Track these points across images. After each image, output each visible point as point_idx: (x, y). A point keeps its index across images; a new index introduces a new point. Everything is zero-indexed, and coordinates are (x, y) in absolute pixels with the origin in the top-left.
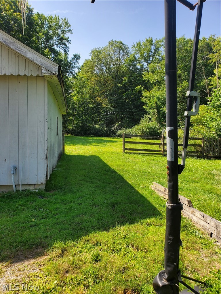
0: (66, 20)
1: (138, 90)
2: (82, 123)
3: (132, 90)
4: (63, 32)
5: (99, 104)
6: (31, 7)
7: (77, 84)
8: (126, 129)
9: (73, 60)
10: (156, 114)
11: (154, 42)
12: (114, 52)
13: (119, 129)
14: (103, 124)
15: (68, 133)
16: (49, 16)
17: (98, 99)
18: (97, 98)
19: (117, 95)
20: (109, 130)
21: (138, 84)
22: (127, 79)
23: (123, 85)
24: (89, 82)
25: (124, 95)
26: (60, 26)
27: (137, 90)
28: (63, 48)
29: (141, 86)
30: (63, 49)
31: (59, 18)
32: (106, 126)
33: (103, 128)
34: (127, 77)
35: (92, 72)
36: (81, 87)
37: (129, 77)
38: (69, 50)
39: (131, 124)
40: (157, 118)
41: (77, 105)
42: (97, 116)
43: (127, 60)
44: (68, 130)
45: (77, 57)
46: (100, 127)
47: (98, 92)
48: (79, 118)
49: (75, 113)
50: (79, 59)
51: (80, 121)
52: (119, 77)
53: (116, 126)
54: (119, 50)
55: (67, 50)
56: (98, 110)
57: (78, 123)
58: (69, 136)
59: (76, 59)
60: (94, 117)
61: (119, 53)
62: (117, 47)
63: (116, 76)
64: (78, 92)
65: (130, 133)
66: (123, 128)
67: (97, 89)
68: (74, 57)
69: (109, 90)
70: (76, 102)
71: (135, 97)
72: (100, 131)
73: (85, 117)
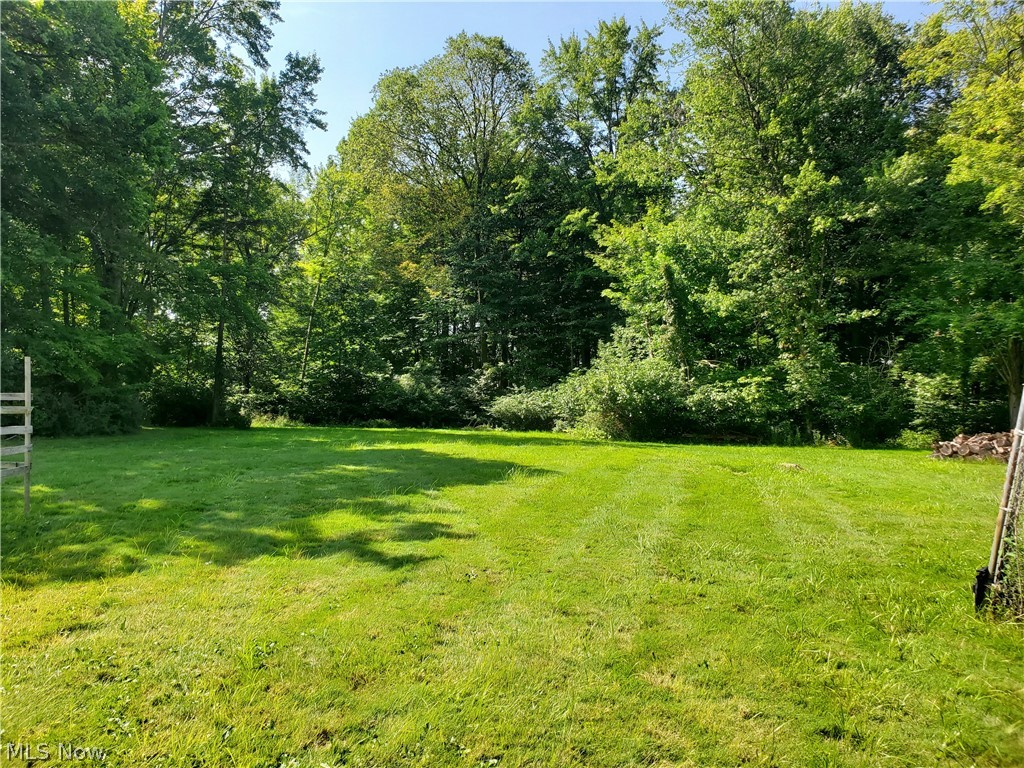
1: (575, 228)
2: (337, 369)
3: (550, 230)
5: (414, 289)
7: (319, 209)
8: (529, 390)
9: (287, 83)
10: (671, 320)
11: (631, 36)
12: (469, 82)
13: (493, 393)
14: (430, 372)
15: (275, 413)
17: (409, 269)
18: (404, 264)
19: (488, 252)
20: (458, 395)
21: (574, 206)
22: (527, 182)
23: (511, 208)
24: (368, 203)
25: (514, 250)
27: (570, 227)
28: (245, 34)
29: (585, 211)
30: (243, 39)
32: (443, 381)
33: (429, 386)
34: (525, 177)
35: (385, 159)
36: (340, 223)
37: (534, 176)
38: (270, 42)
39: (549, 370)
40: (672, 339)
41: (319, 294)
42: (407, 340)
43: (523, 108)
44: (282, 400)
45: (304, 70)
46: (418, 382)
47: (410, 242)
48: (324, 345)
49: (313, 325)
50: (315, 79)
51: (329, 358)
52: (493, 179)
53: (485, 376)
54: (489, 72)
55: (262, 42)
56: (410, 313)
57: (321, 369)
58: (276, 425)
59: (301, 79)
60: (393, 344)
61: (493, 82)
62: (482, 57)
63: (481, 176)
64: (323, 241)
65: (545, 407)
66: (516, 388)
67: (406, 233)
68: (288, 67)
69: (452, 232)
70: (316, 281)
71: (562, 257)
72: (414, 401)
73: (352, 343)
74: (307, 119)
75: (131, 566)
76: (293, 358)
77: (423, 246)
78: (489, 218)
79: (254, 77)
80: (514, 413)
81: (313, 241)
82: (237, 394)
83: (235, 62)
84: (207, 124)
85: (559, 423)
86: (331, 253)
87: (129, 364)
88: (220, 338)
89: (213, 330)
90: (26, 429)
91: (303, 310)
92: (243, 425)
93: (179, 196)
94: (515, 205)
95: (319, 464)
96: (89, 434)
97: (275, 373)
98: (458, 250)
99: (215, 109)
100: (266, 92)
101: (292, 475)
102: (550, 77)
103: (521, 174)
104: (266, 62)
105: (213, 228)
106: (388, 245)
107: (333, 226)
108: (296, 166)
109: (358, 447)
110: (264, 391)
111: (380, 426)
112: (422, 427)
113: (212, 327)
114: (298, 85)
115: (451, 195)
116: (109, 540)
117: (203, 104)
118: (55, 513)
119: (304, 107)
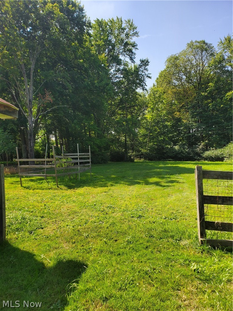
0: (131, 22)
1: (230, 97)
2: (157, 145)
3: (222, 99)
4: (127, 35)
5: (179, 120)
6: (82, 5)
7: (151, 99)
8: (216, 149)
9: (140, 67)
12: (194, 55)
13: (206, 148)
14: (184, 145)
15: (141, 158)
16: (109, 19)
17: (177, 114)
18: (175, 113)
19: (202, 107)
20: (193, 151)
23: (208, 93)
24: (165, 96)
25: (210, 105)
26: (124, 29)
27: (228, 97)
28: (129, 55)
30: (128, 56)
31: (121, 21)
32: (188, 147)
33: (184, 149)
34: (213, 83)
35: (169, 82)
36: (157, 103)
37: (216, 82)
38: (135, 56)
39: (223, 142)
41: (151, 124)
42: (177, 135)
43: (212, 62)
44: (142, 154)
45: (145, 63)
46: (180, 148)
47: (177, 106)
48: (153, 138)
49: (150, 133)
50: (148, 65)
51: (155, 142)
52: (203, 84)
53: (202, 145)
54: (200, 52)
55: (133, 57)
56: (178, 127)
57: (152, 145)
58: (141, 161)
59: (144, 65)
60: (173, 137)
61: (202, 55)
62: (198, 48)
63: (199, 84)
64: (152, 109)
65: (221, 154)
66: (212, 149)
67: (176, 103)
68: (140, 63)
69: (190, 102)
70: (150, 120)
71: (226, 106)
72: (179, 154)
73: (161, 137)
74: (146, 76)
75: (112, 185)
76: (145, 142)
77: (182, 107)
78: (202, 97)
79: (131, 66)
80: (211, 156)
81: (149, 109)
82: (131, 153)
83: (126, 62)
84: (120, 81)
85: (225, 159)
86: (154, 111)
87: (105, 146)
88: (126, 138)
89: (124, 136)
90: (90, 160)
91: (147, 129)
92: (132, 161)
93: (114, 101)
94: (210, 92)
95: (151, 169)
96: (97, 163)
97: (140, 147)
98: (192, 107)
99: (122, 76)
100: (135, 71)
101: (144, 171)
102: (221, 50)
103: (212, 82)
104: (135, 62)
105: (122, 109)
106: (171, 107)
107: (155, 104)
108: (143, 90)
109: (161, 165)
110: (137, 152)
111: (169, 161)
112: (182, 161)
113: (123, 135)
114: (143, 67)
115: (190, 91)
116: (107, 182)
117: (119, 75)
118: (96, 178)
119: (145, 73)
